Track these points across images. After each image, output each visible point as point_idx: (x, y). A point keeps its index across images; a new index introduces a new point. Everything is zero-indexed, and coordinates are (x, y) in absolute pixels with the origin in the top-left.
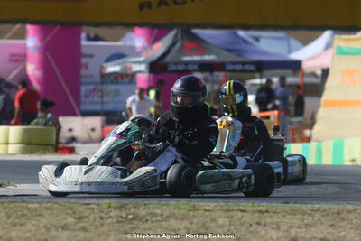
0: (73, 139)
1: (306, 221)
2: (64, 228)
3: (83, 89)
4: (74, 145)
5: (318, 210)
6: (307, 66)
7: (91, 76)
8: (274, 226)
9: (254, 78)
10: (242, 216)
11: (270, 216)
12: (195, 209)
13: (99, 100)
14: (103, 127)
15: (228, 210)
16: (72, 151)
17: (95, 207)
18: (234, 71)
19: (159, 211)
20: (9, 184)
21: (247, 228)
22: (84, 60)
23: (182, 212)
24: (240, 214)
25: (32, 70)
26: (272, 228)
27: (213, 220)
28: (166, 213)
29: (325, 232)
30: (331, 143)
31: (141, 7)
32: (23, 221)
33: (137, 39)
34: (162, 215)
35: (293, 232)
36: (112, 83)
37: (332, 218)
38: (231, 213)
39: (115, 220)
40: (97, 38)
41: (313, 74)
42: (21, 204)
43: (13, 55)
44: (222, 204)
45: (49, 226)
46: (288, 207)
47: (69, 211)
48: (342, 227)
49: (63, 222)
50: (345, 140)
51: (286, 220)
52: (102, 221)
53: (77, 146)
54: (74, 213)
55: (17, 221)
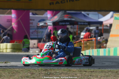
1: (106, 75)
2: (27, 77)
3: (31, 31)
5: (110, 71)
6: (104, 23)
7: (34, 27)
8: (96, 76)
10: (85, 73)
11: (94, 73)
12: (70, 71)
13: (37, 34)
14: (38, 43)
15: (81, 71)
17: (37, 70)
18: (81, 25)
19: (58, 72)
20: (8, 62)
21: (87, 77)
22: (31, 21)
23: (65, 72)
24: (85, 72)
26: (95, 77)
27: (76, 74)
28: (60, 72)
29: (113, 78)
30: (113, 48)
31: (50, 4)
32: (14, 75)
33: (48, 15)
34: (59, 73)
35: (102, 78)
36: (40, 29)
37: (115, 74)
38: (82, 72)
39: (44, 74)
40: (36, 14)
41: (107, 26)
42: (13, 69)
43: (8, 20)
44: (78, 69)
45: (22, 76)
46: (100, 70)
47: (29, 71)
48: (118, 77)
49: (27, 75)
50: (118, 48)
51: (100, 74)
52: (40, 75)
54: (30, 72)
55: (12, 75)
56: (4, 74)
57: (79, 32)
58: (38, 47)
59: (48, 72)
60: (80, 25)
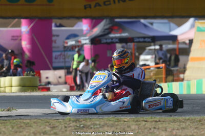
0: (49, 83)
1: (181, 126)
2: (45, 133)
3: (54, 54)
4: (50, 86)
5: (189, 119)
6: (181, 38)
7: (58, 47)
8: (164, 129)
9: (150, 46)
10: (145, 124)
11: (162, 124)
12: (119, 121)
13: (63, 60)
14: (65, 76)
15: (137, 121)
16: (48, 89)
17: (62, 121)
18: (139, 42)
19: (98, 123)
20: (13, 109)
21: (148, 131)
22: (54, 38)
23: (111, 123)
24: (144, 123)
25: (25, 44)
26: (163, 130)
27: (129, 127)
28: (102, 123)
29: (193, 132)
30: (195, 81)
32: (21, 130)
33: (84, 26)
34: (99, 125)
35: (174, 132)
36: (70, 50)
37: (196, 123)
38: (139, 123)
39: (73, 128)
40: (61, 26)
41: (184, 43)
42: (20, 121)
43: (13, 36)
44: (134, 117)
45: (36, 132)
46: (171, 118)
47: (47, 124)
48: (202, 128)
49: (44, 130)
50: (204, 79)
51: (170, 126)
52: (66, 129)
53: (51, 86)
54: (50, 124)
55: (18, 130)
56: (4, 129)
57: (137, 54)
58: (66, 83)
59: (81, 123)
60: (137, 42)
